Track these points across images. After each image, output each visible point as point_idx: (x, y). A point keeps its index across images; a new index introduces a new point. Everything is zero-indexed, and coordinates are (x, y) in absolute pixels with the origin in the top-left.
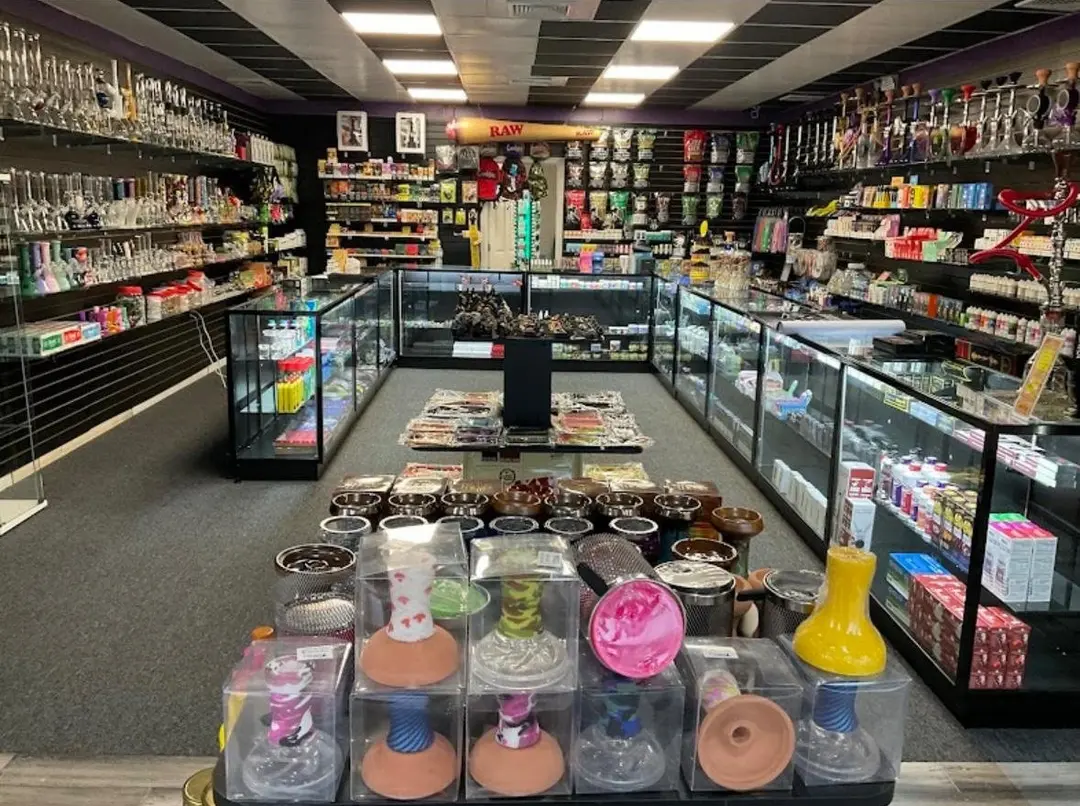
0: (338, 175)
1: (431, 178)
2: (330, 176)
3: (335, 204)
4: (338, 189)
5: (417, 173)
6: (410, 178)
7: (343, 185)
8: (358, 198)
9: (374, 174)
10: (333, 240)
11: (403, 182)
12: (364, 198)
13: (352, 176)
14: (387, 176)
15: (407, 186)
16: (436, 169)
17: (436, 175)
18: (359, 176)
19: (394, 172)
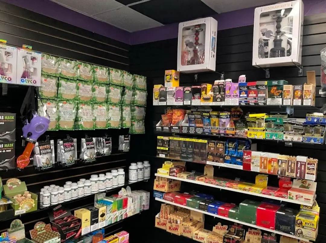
0: (171, 101)
1: (308, 102)
2: (164, 104)
3: (166, 138)
4: (171, 119)
5: (281, 95)
6: (270, 102)
7: (177, 114)
8: (192, 132)
9: (215, 100)
10: (161, 183)
11: (257, 109)
12: (200, 131)
13: (187, 103)
14: (232, 101)
15: (263, 116)
16: (318, 87)
17: (317, 97)
18: (196, 102)
19: (244, 95)
